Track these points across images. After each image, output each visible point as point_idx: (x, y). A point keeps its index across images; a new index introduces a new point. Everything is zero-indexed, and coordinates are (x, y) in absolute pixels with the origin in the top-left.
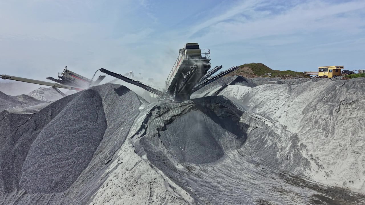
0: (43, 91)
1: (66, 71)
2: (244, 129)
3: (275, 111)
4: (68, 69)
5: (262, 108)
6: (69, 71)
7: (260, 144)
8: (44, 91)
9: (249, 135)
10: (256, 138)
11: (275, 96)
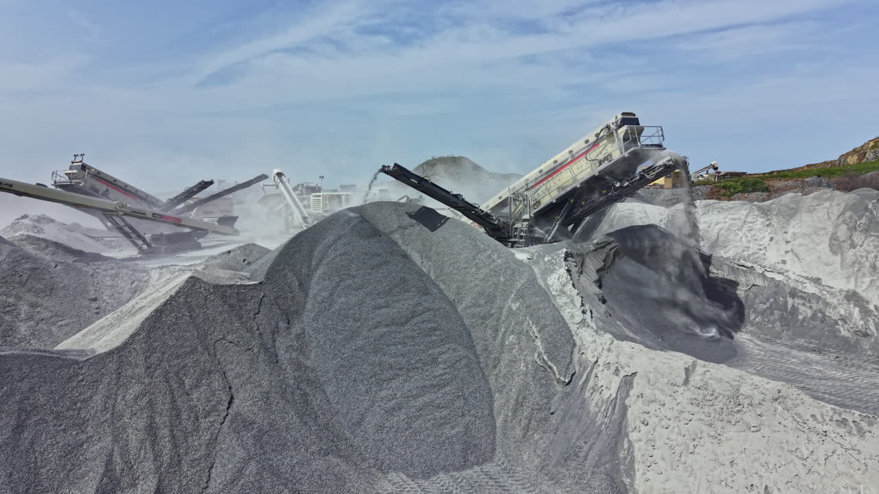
0: (37, 225)
1: (84, 167)
2: (730, 290)
3: (762, 252)
4: (86, 161)
5: (728, 248)
6: (90, 168)
7: (783, 314)
8: (42, 226)
9: (745, 300)
10: (766, 304)
11: (740, 223)
